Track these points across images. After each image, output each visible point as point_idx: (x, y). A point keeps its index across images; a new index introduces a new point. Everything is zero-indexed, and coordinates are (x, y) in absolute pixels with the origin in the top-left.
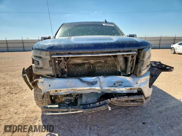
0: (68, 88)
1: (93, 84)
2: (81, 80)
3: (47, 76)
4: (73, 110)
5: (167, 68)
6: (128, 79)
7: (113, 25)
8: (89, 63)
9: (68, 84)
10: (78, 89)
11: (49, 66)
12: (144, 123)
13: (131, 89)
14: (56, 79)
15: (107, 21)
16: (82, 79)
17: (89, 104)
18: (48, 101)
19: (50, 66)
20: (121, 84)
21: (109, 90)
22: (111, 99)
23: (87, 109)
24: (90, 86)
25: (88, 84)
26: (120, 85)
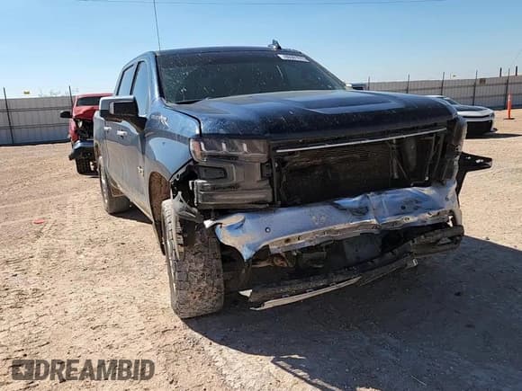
0: (316, 227)
1: (361, 212)
2: (337, 206)
3: (258, 206)
4: (341, 279)
5: (478, 161)
6: (427, 191)
7: (303, 59)
8: (326, 166)
9: (314, 218)
10: (338, 227)
11: (259, 178)
12: (458, 294)
13: (439, 213)
14: (281, 209)
15: (282, 47)
16: (338, 204)
17: (371, 260)
18: (218, 287)
19: (262, 176)
20: (416, 205)
21: (395, 223)
22: (415, 239)
23: (376, 270)
24: (360, 219)
25: (353, 215)
26: (416, 208)
